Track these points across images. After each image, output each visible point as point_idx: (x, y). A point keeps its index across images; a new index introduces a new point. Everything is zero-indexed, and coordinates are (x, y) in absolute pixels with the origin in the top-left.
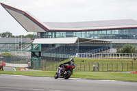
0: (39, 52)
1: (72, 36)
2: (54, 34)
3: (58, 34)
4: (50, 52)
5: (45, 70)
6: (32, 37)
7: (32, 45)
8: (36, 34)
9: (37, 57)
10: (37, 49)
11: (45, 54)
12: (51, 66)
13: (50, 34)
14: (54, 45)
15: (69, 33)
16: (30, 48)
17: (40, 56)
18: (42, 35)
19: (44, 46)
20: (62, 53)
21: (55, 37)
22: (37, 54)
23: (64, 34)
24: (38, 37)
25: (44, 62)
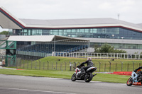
0: (14, 50)
1: (48, 34)
2: (29, 31)
3: (34, 32)
4: (25, 50)
5: (20, 68)
6: (7, 34)
7: (7, 42)
8: (11, 30)
9: (12, 55)
10: (12, 46)
11: (20, 52)
12: (26, 65)
13: (26, 31)
14: (29, 43)
15: (46, 31)
16: (5, 46)
17: (15, 53)
18: (18, 32)
19: (18, 43)
20: (38, 51)
21: (31, 35)
22: (12, 52)
23: (41, 32)
24: (14, 35)
25: (18, 60)
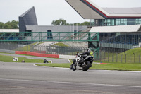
0: (97, 42)
1: (134, 24)
2: (113, 21)
3: (118, 21)
4: (109, 41)
5: (104, 62)
6: (89, 25)
7: (89, 34)
8: (93, 21)
9: (95, 47)
10: (95, 38)
11: (103, 45)
12: (111, 58)
13: (109, 21)
14: (113, 34)
15: (131, 20)
16: (87, 38)
17: (98, 46)
18: (100, 23)
19: (102, 35)
20: (123, 42)
21: (115, 25)
22: (95, 44)
23: (125, 21)
24: (96, 25)
25: (102, 53)
